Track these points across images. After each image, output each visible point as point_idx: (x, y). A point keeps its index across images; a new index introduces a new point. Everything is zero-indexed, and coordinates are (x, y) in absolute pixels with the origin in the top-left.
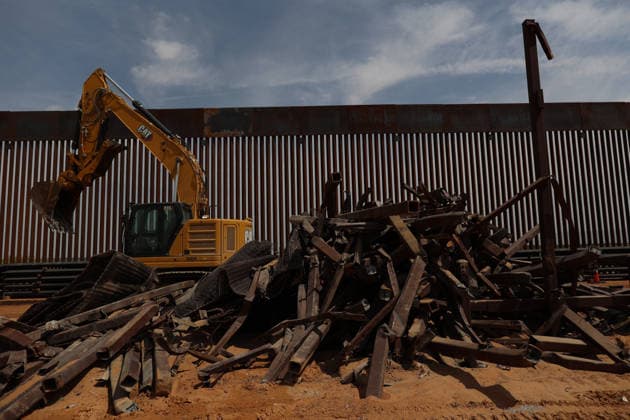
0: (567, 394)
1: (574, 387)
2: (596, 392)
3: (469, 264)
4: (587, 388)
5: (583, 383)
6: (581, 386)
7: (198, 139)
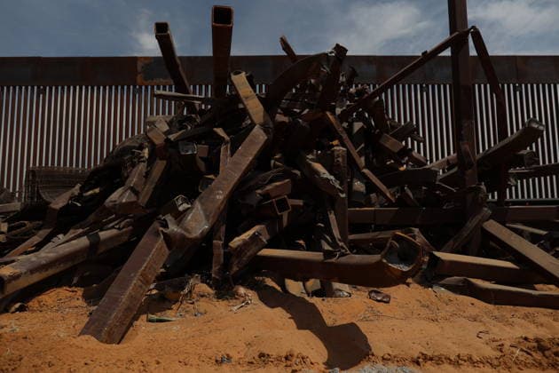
0: (479, 343)
1: (495, 330)
2: (538, 340)
3: (348, 152)
4: (518, 332)
5: (512, 325)
6: (508, 329)
7: (131, 87)
